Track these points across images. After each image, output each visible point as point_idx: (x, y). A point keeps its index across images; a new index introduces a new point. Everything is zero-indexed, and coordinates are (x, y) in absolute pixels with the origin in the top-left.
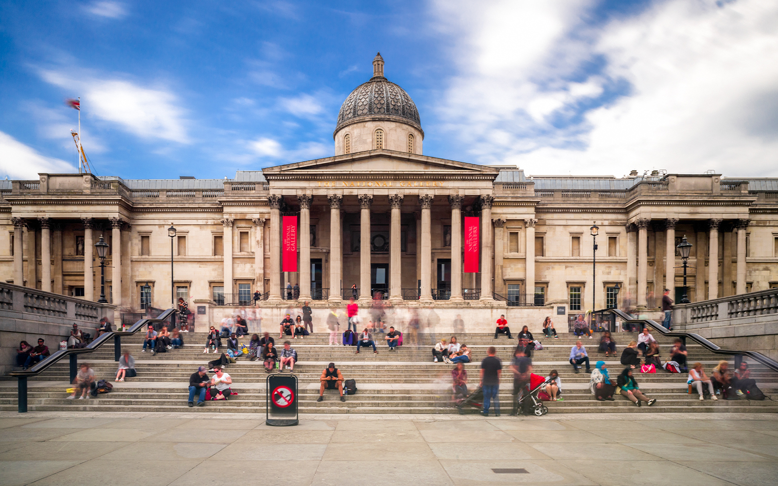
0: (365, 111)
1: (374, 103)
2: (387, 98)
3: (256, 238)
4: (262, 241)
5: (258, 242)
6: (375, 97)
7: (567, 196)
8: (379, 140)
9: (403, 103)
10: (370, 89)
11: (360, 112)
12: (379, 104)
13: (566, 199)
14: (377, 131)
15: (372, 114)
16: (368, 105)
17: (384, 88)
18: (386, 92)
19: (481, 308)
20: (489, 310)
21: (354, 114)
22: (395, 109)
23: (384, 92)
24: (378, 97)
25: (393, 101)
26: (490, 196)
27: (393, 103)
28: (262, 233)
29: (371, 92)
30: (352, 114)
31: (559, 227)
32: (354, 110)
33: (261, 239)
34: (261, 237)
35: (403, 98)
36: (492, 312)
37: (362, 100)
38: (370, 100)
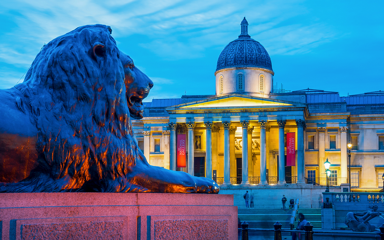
0: (232, 63)
1: (237, 57)
2: (246, 53)
3: (165, 143)
4: (169, 145)
5: (166, 145)
6: (238, 53)
7: (375, 108)
8: (240, 81)
9: (256, 56)
10: (235, 47)
11: (229, 63)
12: (241, 58)
13: (374, 110)
14: (239, 76)
15: (236, 64)
16: (233, 58)
17: (244, 46)
18: (246, 50)
19: (295, 189)
20: (300, 190)
21: (225, 64)
22: (251, 60)
23: (244, 49)
24: (240, 53)
25: (249, 55)
26: (301, 120)
27: (249, 57)
28: (168, 140)
29: (236, 50)
30: (224, 64)
31: (369, 130)
32: (225, 61)
33: (168, 144)
34: (168, 142)
35: (257, 52)
36: (301, 191)
37: (230, 55)
38: (235, 55)
